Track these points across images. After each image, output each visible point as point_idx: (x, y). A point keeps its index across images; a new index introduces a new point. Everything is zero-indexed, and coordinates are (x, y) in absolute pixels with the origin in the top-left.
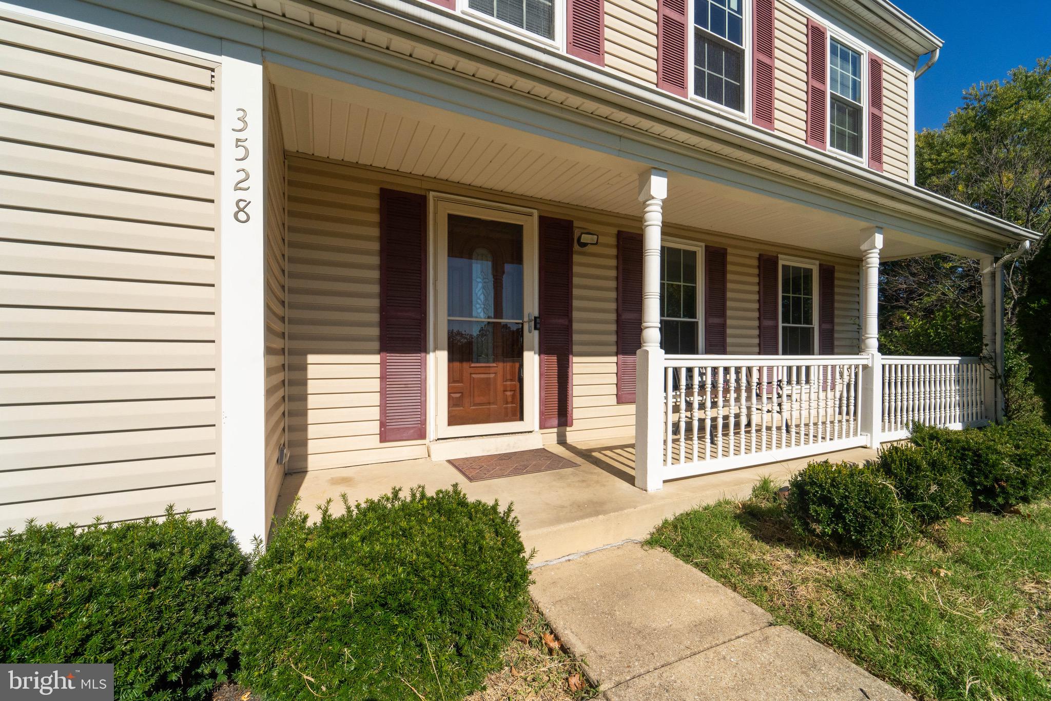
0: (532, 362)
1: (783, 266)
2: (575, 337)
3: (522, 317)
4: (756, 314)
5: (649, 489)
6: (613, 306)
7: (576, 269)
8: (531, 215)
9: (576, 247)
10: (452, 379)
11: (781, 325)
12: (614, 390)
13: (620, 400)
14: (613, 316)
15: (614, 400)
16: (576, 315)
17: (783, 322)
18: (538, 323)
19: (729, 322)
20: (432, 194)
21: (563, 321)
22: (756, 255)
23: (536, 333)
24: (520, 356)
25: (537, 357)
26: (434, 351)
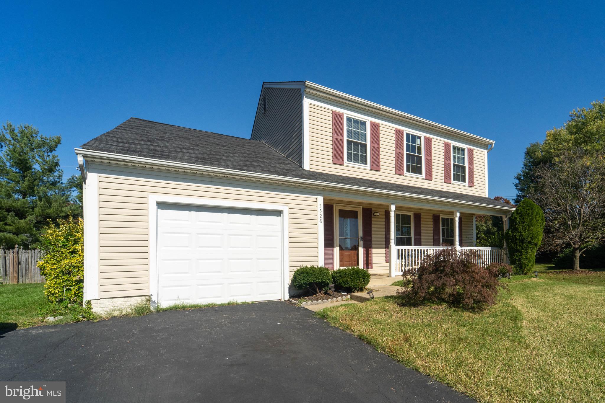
0: (361, 250)
1: (442, 218)
2: (373, 243)
3: (358, 237)
4: (432, 235)
5: (392, 276)
6: (384, 233)
7: (373, 222)
8: (360, 208)
9: (373, 216)
10: (341, 254)
11: (441, 238)
12: (385, 258)
13: (386, 262)
14: (384, 236)
15: (385, 261)
16: (373, 236)
17: (442, 237)
18: (363, 239)
19: (422, 237)
20: (335, 204)
21: (369, 238)
22: (432, 215)
23: (362, 241)
24: (358, 248)
25: (362, 249)
26: (336, 247)
